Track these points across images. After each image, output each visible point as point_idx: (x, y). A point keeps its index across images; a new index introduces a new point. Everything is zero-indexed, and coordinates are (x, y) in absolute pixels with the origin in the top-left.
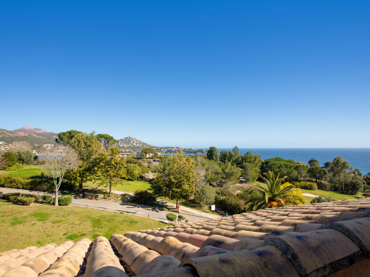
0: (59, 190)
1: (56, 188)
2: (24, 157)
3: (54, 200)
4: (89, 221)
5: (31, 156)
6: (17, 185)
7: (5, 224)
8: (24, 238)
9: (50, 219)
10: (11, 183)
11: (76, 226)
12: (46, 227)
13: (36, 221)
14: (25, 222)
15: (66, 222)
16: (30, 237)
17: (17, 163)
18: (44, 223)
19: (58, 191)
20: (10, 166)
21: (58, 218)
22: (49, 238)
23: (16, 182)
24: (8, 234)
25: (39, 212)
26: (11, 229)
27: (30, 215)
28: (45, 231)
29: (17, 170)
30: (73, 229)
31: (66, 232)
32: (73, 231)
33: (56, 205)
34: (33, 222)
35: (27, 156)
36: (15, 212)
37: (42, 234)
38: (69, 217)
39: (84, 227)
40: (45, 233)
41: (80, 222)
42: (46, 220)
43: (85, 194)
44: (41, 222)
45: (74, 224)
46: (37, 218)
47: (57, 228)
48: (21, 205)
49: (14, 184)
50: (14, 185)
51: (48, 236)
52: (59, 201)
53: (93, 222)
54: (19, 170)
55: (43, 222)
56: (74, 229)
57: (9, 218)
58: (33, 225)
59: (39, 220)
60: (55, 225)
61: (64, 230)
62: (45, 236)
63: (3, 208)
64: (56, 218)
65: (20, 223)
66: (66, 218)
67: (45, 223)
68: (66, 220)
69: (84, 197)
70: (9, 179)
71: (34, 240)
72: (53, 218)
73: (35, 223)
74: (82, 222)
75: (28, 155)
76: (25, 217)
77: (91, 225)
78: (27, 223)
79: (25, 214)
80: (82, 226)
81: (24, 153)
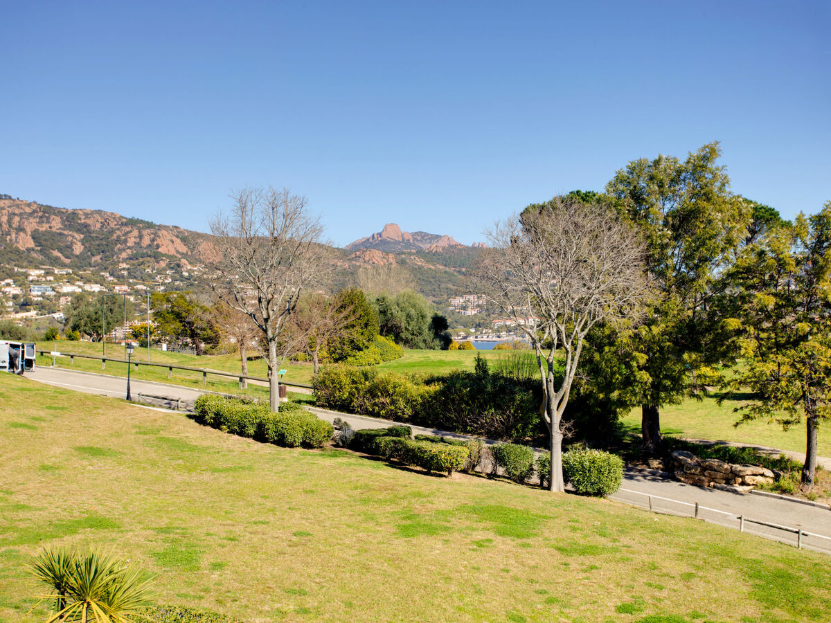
0: (565, 417)
1: (554, 406)
2: (400, 318)
3: (544, 466)
4: (730, 571)
5: (423, 317)
6: (393, 402)
7: (377, 528)
8: (453, 588)
9: (546, 534)
10: (374, 396)
11: (671, 584)
12: (532, 563)
13: (491, 535)
14: (446, 529)
15: (618, 555)
16: (478, 592)
17: (381, 339)
18: (525, 545)
19: (561, 425)
20: (360, 349)
21: (578, 535)
22: (556, 609)
23: (391, 391)
24: (394, 560)
25: (493, 503)
26: (400, 546)
27: (461, 508)
28: (533, 577)
29: (382, 364)
30: (657, 594)
31: (627, 598)
32: (660, 600)
33: (554, 488)
34: (479, 536)
35: (408, 316)
36: (403, 492)
37: (524, 587)
38: (625, 540)
39: (715, 595)
40: (538, 587)
41: (683, 568)
42: (528, 536)
43: (676, 459)
44: (508, 540)
45: (657, 572)
46: (488, 524)
47: (584, 575)
48: (418, 472)
49: (382, 400)
50: (383, 405)
51: (550, 601)
52: (567, 475)
53: (757, 582)
54: (388, 363)
55: (519, 541)
56: (664, 593)
57: (388, 508)
58: (481, 546)
59: (503, 533)
60: (575, 561)
61: (619, 591)
62: (536, 598)
63: (360, 473)
64: (567, 533)
65: (431, 531)
66: (614, 540)
67: (528, 545)
68: (615, 550)
69: (670, 473)
70: (367, 379)
71: (494, 603)
72: (557, 531)
73: (489, 541)
74: (698, 568)
75: (413, 312)
76: (444, 514)
77: (745, 590)
78: (456, 535)
79: (441, 504)
80: (699, 587)
81: (398, 305)
